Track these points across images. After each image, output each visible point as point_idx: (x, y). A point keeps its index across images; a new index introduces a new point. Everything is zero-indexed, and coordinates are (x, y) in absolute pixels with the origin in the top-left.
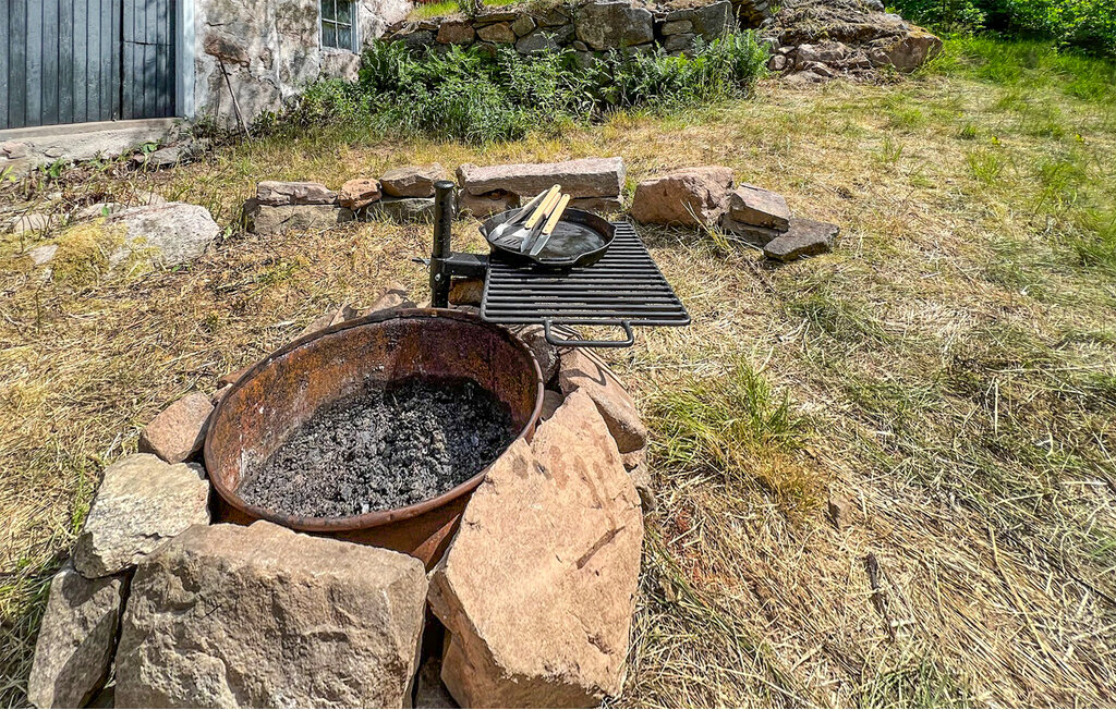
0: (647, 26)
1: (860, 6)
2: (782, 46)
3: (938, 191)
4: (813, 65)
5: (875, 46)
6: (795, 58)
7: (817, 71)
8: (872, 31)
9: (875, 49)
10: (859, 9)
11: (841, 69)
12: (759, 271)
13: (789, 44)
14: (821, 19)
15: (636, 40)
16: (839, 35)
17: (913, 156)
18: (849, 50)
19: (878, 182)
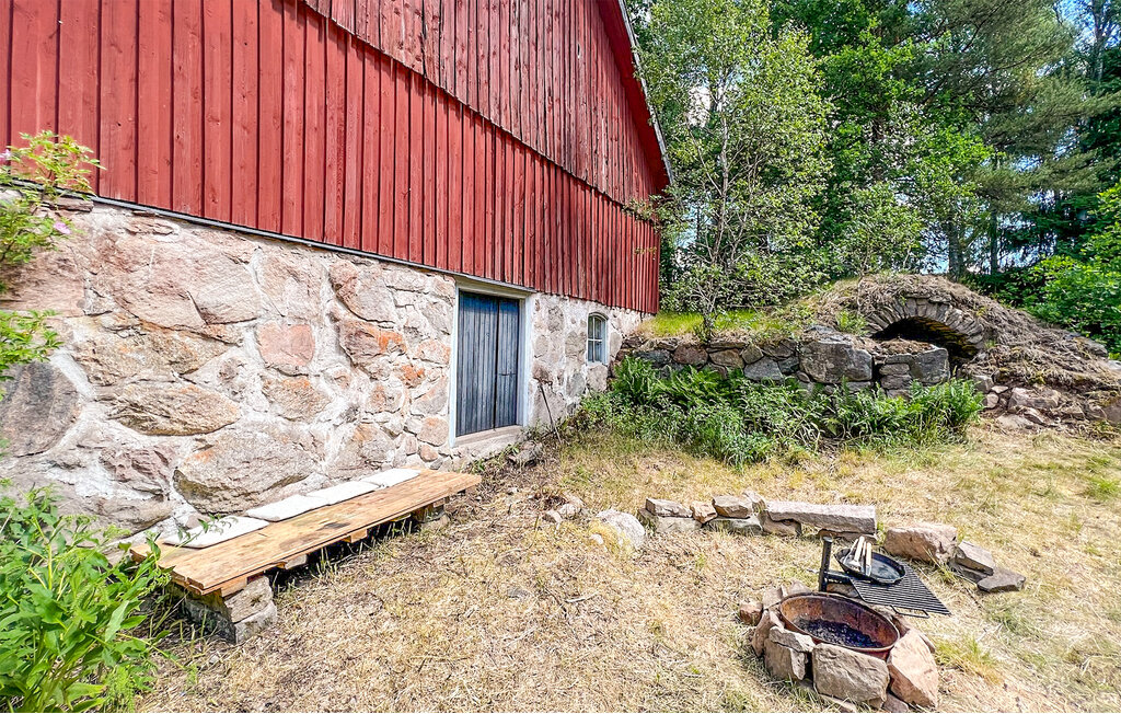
0: (866, 366)
1: (1081, 351)
2: (995, 384)
3: (1102, 559)
4: (1025, 410)
5: (1092, 398)
6: (1008, 399)
7: (1029, 417)
8: (1090, 383)
9: (1091, 401)
10: (1079, 354)
11: (1053, 417)
12: (974, 595)
13: (1003, 384)
14: (1038, 363)
15: (856, 377)
16: (1055, 383)
17: (1096, 527)
18: (1065, 399)
19: (1060, 546)
